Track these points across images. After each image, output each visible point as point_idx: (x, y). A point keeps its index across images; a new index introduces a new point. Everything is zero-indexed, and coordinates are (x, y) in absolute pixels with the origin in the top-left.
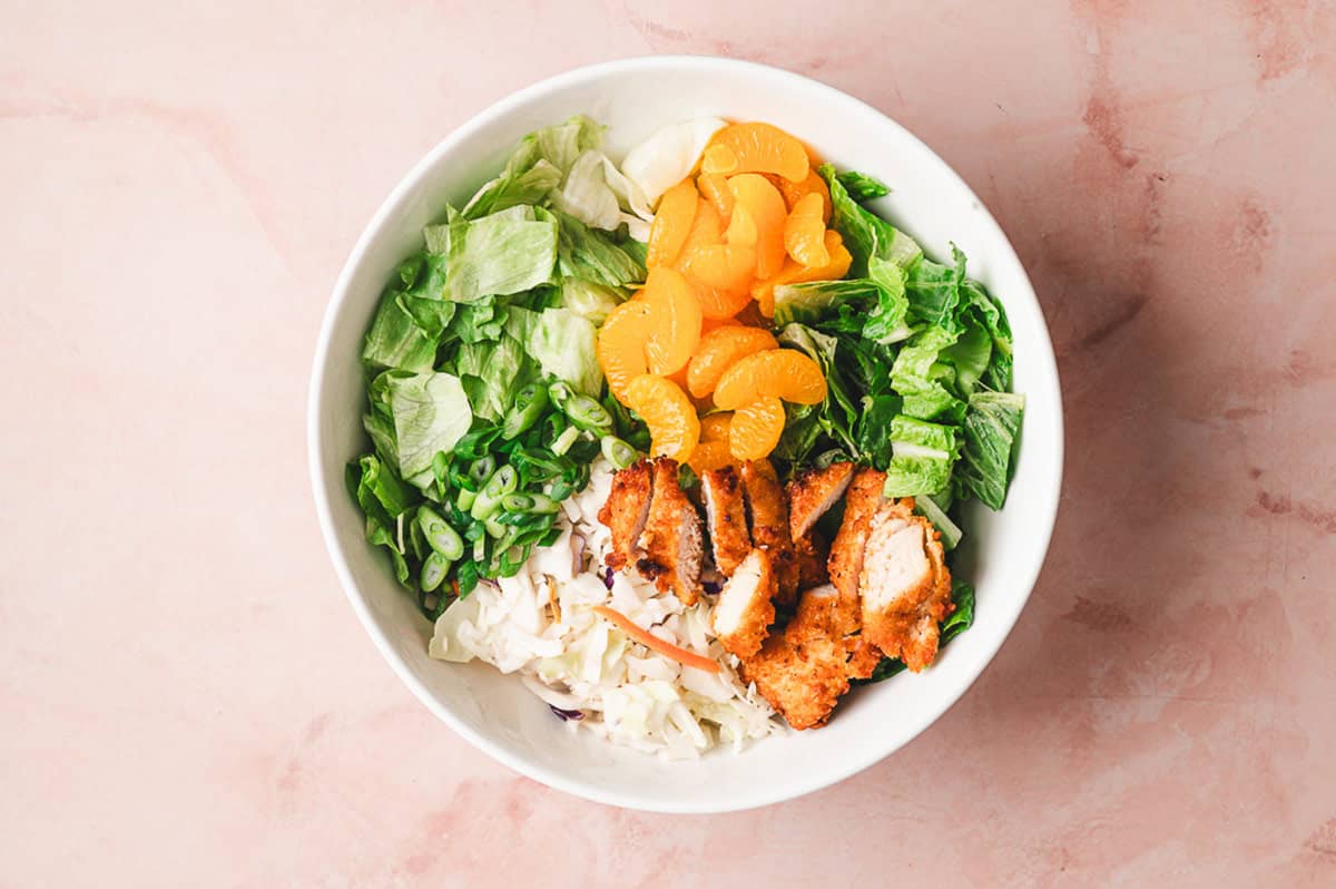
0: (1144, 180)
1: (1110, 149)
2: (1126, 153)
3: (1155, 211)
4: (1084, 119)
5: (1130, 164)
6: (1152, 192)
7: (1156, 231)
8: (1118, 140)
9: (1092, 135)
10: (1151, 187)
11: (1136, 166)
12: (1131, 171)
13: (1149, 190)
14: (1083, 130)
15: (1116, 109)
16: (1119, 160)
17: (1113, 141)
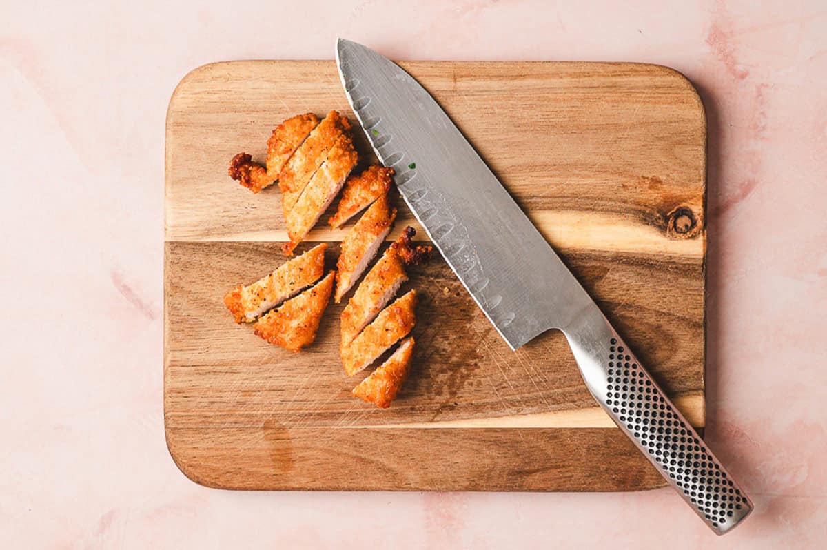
0: (754, 89)
1: (727, 64)
2: (740, 68)
3: (762, 113)
4: (707, 41)
5: (743, 76)
6: (760, 98)
7: (764, 128)
8: (732, 57)
9: (713, 54)
10: (759, 94)
11: (747, 78)
12: (743, 82)
13: (758, 97)
14: (706, 49)
15: (731, 33)
16: (734, 73)
17: (729, 58)
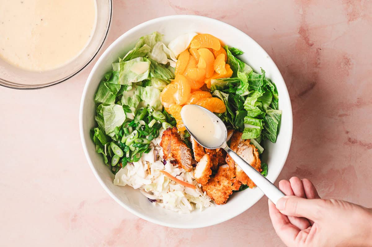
0: (316, 50)
1: (306, 41)
2: (310, 42)
3: (319, 59)
4: (299, 33)
5: (312, 45)
7: (319, 64)
8: (308, 38)
9: (301, 37)
10: (318, 52)
11: (313, 46)
12: (312, 47)
14: (298, 35)
15: (308, 30)
16: (308, 44)
17: (307, 39)
